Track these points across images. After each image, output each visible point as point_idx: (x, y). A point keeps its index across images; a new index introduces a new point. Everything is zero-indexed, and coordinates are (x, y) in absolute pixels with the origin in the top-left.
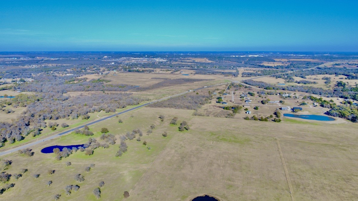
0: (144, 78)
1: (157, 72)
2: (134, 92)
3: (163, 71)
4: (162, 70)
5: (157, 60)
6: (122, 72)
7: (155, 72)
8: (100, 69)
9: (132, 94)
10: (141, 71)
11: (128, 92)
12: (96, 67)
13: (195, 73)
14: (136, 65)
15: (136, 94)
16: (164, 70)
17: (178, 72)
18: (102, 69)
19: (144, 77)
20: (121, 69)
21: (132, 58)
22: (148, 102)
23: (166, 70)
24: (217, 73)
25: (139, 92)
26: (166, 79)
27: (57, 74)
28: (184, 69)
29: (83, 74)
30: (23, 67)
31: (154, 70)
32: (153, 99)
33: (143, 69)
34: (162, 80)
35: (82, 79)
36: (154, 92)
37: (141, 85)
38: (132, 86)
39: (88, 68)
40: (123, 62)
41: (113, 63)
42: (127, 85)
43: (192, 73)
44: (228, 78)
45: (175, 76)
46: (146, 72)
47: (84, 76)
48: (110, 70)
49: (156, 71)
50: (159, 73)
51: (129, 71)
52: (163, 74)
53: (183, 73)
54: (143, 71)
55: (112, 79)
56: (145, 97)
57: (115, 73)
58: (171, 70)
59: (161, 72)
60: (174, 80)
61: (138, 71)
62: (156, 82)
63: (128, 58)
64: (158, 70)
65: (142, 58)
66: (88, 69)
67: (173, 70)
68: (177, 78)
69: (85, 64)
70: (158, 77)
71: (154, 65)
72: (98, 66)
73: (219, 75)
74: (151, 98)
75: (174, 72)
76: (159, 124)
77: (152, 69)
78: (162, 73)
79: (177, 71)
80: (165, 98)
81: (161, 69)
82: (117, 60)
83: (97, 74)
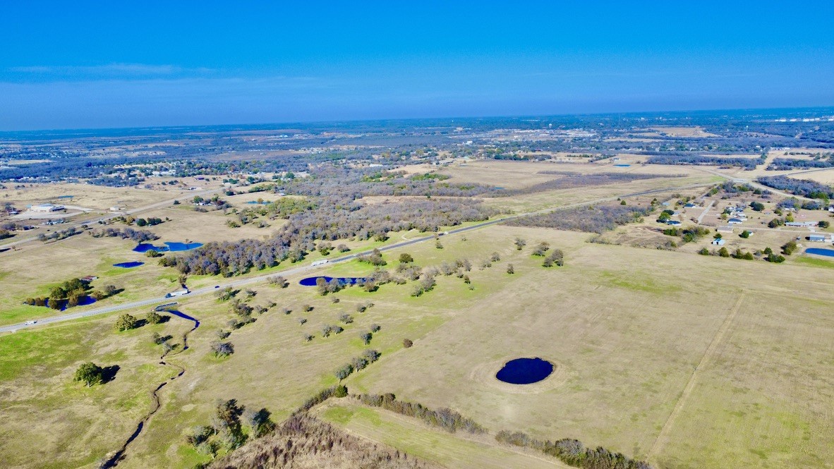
0: (522, 173)
1: (558, 160)
2: (485, 199)
3: (571, 158)
4: (570, 156)
5: (572, 134)
6: (481, 161)
7: (553, 160)
8: (437, 155)
9: (483, 201)
10: (522, 157)
11: (474, 199)
12: (430, 151)
13: (646, 161)
14: (518, 145)
15: (488, 202)
16: (575, 156)
17: (607, 161)
18: (441, 154)
19: (524, 171)
20: (481, 154)
21: (516, 131)
22: (507, 217)
23: (580, 156)
24: (706, 160)
25: (497, 199)
26: (570, 174)
27: (352, 165)
28: (627, 153)
29: (402, 164)
30: (296, 152)
31: (552, 156)
32: (521, 212)
33: (530, 153)
34: (561, 177)
35: (395, 174)
36: (530, 200)
37: (509, 185)
38: (488, 186)
39: (415, 152)
40: (492, 140)
41: (469, 143)
42: (478, 186)
43: (639, 163)
44: (724, 173)
45: (594, 168)
46: (532, 160)
47: (402, 168)
48: (456, 157)
49: (555, 158)
50: (561, 163)
51: (497, 158)
52: (571, 163)
53: (620, 161)
54: (526, 158)
55: (453, 175)
56: (505, 207)
57: (465, 162)
58: (591, 156)
59: (567, 160)
60: (588, 176)
61: (516, 158)
62: (544, 179)
63: (507, 130)
64: (562, 156)
65: (538, 131)
66: (414, 155)
67: (599, 155)
68: (597, 172)
69: (410, 145)
70: (553, 170)
71: (558, 146)
72: (435, 149)
73: (707, 165)
74: (516, 209)
75: (597, 160)
76: (511, 254)
77: (549, 153)
78: (567, 163)
79: (604, 158)
80: (546, 211)
81: (569, 154)
82: (482, 135)
83: (427, 165)
